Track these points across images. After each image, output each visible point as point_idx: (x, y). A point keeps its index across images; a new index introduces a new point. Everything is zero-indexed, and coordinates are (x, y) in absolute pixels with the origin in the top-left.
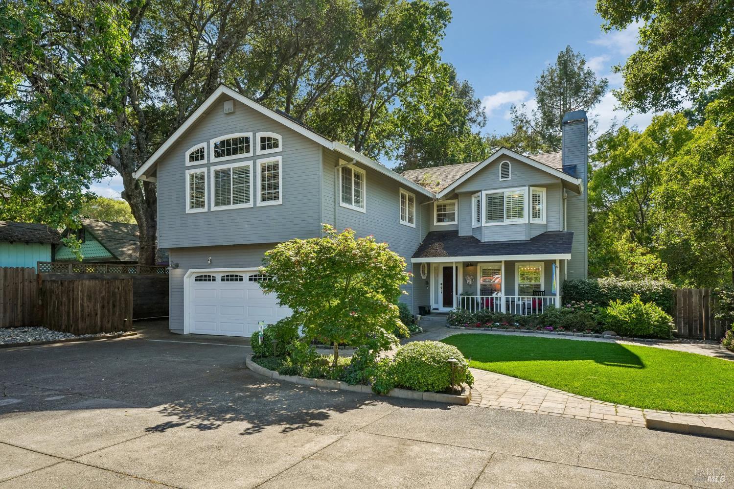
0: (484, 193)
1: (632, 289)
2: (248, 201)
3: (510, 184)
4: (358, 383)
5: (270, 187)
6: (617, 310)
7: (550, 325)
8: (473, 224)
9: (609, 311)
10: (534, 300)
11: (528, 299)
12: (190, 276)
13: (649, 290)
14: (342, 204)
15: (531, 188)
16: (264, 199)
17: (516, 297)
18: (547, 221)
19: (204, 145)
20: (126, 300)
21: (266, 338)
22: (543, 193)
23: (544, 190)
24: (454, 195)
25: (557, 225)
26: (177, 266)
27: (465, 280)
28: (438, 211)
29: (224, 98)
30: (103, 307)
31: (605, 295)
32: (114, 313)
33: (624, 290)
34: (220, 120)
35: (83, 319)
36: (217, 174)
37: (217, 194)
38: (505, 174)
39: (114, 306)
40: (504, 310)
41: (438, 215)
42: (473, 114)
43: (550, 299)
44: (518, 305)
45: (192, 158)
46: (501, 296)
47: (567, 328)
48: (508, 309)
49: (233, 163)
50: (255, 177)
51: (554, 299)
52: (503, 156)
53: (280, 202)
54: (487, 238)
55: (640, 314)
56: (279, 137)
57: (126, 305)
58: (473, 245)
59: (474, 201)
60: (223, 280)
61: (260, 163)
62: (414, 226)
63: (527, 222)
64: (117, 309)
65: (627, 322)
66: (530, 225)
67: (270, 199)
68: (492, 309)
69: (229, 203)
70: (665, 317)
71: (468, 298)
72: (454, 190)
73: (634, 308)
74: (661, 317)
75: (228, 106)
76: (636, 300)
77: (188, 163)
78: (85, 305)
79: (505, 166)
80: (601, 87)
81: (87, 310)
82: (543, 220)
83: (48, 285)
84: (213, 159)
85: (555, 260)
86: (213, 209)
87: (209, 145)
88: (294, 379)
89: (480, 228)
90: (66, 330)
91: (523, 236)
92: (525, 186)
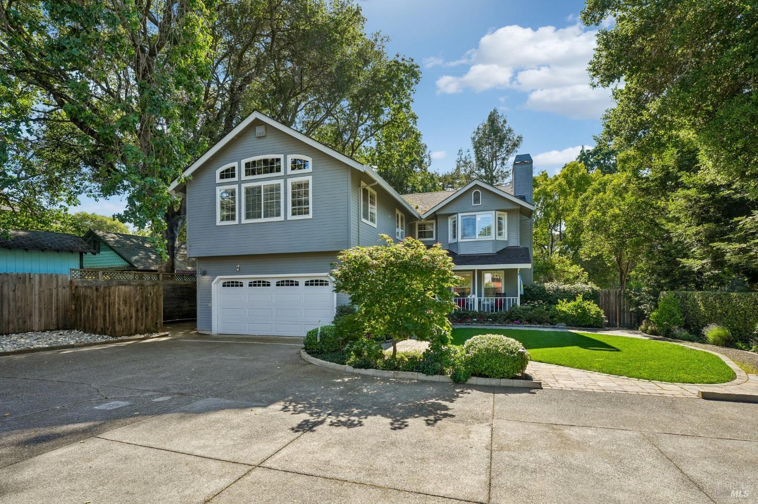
0: (460, 215)
2: (278, 215)
3: (480, 208)
4: (435, 374)
5: (300, 203)
6: (564, 307)
7: (517, 320)
8: (449, 240)
9: (559, 307)
10: (496, 300)
11: (491, 300)
12: (217, 282)
13: (584, 291)
14: (364, 220)
15: (497, 212)
16: (293, 214)
18: (508, 239)
19: (235, 164)
20: (157, 304)
21: (323, 336)
22: (505, 217)
23: (506, 213)
24: (435, 216)
25: (515, 242)
26: (204, 273)
28: (419, 229)
29: (257, 122)
30: (137, 311)
31: (551, 296)
32: (147, 316)
33: (564, 292)
34: (251, 142)
35: (120, 322)
36: (248, 191)
37: (248, 208)
38: (477, 200)
39: (147, 310)
40: (476, 309)
41: (419, 233)
43: (513, 299)
44: (484, 305)
45: (222, 177)
46: (473, 298)
47: (530, 321)
48: (480, 308)
49: (263, 181)
50: (286, 193)
51: (516, 299)
52: (476, 186)
53: (310, 216)
54: (463, 251)
55: (583, 309)
56: (309, 159)
57: (157, 308)
58: (454, 257)
59: (450, 221)
60: (250, 285)
61: (290, 181)
63: (494, 239)
64: (150, 312)
65: (575, 316)
66: (496, 242)
67: (300, 213)
68: (467, 307)
69: (260, 217)
70: (599, 311)
72: (435, 212)
73: (579, 305)
74: (597, 311)
75: (260, 130)
77: (218, 180)
78: (121, 309)
79: (477, 193)
80: (518, 141)
81: (123, 315)
82: (505, 237)
83: (82, 291)
84: (244, 177)
85: (517, 269)
86: (244, 221)
87: (239, 165)
88: (370, 372)
89: (457, 243)
90: (103, 332)
91: (490, 250)
92: (492, 210)
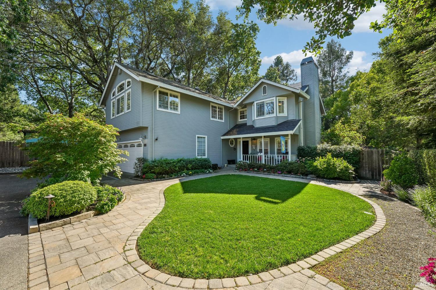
0: (255, 103)
1: (335, 150)
2: (123, 111)
3: (267, 97)
7: (280, 171)
8: (252, 119)
9: (315, 163)
13: (345, 151)
14: (159, 109)
15: (278, 98)
16: (127, 110)
17: (276, 155)
18: (288, 115)
19: (115, 89)
22: (285, 100)
23: (286, 98)
24: (241, 105)
25: (292, 117)
27: (252, 147)
28: (240, 114)
29: (117, 68)
31: (319, 154)
34: (118, 78)
36: (117, 100)
37: (117, 110)
38: (265, 92)
41: (241, 116)
42: (291, 76)
45: (113, 96)
47: (289, 172)
48: (265, 162)
49: (121, 95)
50: (125, 100)
51: (288, 156)
53: (130, 110)
54: (257, 125)
56: (131, 81)
58: (252, 129)
59: (253, 107)
61: (126, 93)
62: (223, 121)
63: (275, 116)
65: (322, 170)
66: (277, 117)
68: (258, 162)
69: (119, 113)
70: (348, 167)
71: (254, 156)
73: (327, 161)
74: (345, 167)
75: (119, 71)
76: (329, 156)
79: (265, 88)
82: (285, 114)
84: (117, 95)
85: (288, 134)
86: (116, 116)
89: (254, 121)
91: (273, 123)
92: (274, 97)
